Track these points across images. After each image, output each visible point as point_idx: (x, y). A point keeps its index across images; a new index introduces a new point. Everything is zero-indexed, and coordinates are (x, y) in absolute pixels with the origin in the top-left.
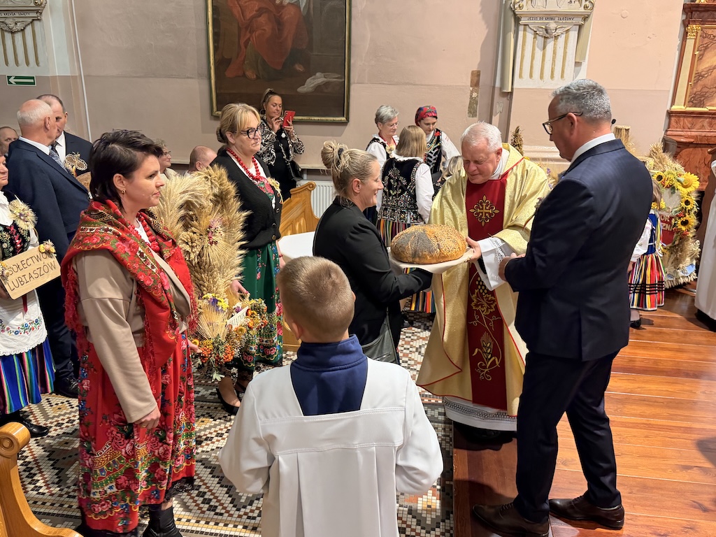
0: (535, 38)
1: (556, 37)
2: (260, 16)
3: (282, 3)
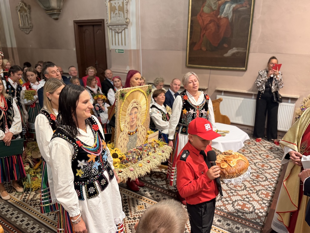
2: (210, 23)
3: (220, 17)
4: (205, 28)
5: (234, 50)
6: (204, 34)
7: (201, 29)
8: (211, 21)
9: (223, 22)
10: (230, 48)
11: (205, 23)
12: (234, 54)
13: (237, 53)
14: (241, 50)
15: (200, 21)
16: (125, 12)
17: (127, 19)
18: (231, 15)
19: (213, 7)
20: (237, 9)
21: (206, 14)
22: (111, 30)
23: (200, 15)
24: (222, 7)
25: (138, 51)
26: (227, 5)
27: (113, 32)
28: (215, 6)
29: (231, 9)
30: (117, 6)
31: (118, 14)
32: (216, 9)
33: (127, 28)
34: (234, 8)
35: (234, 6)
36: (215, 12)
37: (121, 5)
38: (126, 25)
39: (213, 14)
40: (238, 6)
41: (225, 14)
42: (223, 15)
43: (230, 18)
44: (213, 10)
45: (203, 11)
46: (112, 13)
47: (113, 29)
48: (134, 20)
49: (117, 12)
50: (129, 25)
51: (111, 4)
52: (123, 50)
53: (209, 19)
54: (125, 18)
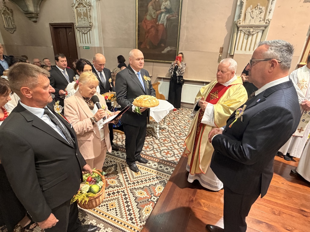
0: (244, 35)
1: (253, 35)
2: (152, 28)
3: (158, 23)
4: (148, 32)
5: (168, 49)
6: (148, 36)
7: (145, 32)
8: (152, 27)
9: (160, 28)
10: (166, 47)
11: (148, 28)
12: (168, 52)
13: (171, 50)
14: (173, 48)
15: (145, 27)
16: (89, 17)
17: (90, 23)
18: (166, 22)
19: (153, 16)
20: (170, 18)
21: (149, 21)
22: (79, 31)
23: (144, 22)
24: (159, 16)
25: (100, 48)
26: (163, 15)
27: (81, 33)
28: (155, 15)
29: (166, 18)
30: (82, 12)
31: (83, 19)
32: (155, 17)
33: (91, 30)
34: (167, 17)
35: (167, 15)
36: (154, 20)
37: (85, 12)
38: (90, 27)
39: (153, 21)
40: (170, 16)
41: (162, 22)
42: (160, 22)
43: (165, 24)
44: (153, 19)
45: (146, 19)
46: (79, 17)
47: (80, 30)
48: (97, 24)
49: (82, 17)
50: (92, 28)
51: (77, 11)
52: (89, 47)
53: (151, 25)
54: (89, 22)
